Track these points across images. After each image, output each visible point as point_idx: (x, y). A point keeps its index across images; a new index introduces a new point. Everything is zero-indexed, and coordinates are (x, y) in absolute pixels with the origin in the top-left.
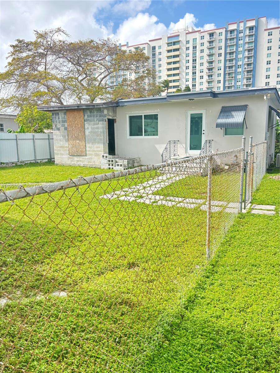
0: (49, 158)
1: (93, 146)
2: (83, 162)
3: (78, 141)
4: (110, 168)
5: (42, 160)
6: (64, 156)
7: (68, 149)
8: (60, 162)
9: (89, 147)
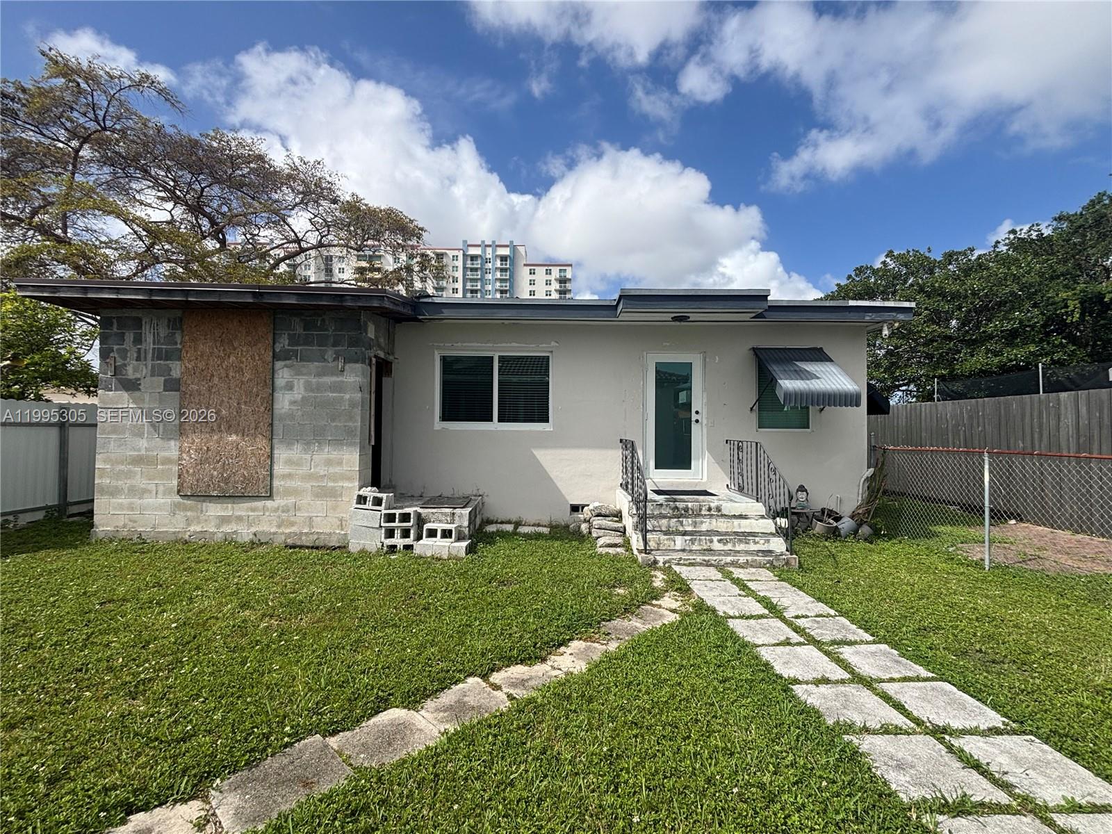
0: (56, 503)
1: (308, 457)
2: (250, 525)
3: (234, 437)
4: (395, 546)
5: (11, 518)
6: (149, 501)
7: (176, 468)
8: (124, 526)
9: (289, 462)
